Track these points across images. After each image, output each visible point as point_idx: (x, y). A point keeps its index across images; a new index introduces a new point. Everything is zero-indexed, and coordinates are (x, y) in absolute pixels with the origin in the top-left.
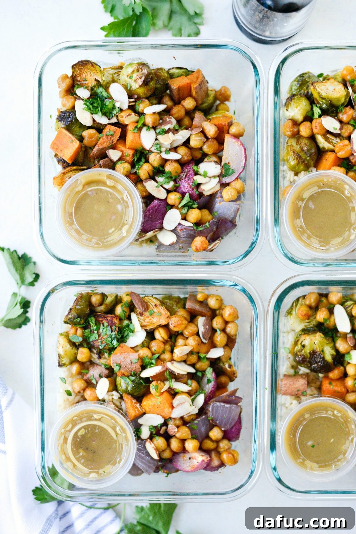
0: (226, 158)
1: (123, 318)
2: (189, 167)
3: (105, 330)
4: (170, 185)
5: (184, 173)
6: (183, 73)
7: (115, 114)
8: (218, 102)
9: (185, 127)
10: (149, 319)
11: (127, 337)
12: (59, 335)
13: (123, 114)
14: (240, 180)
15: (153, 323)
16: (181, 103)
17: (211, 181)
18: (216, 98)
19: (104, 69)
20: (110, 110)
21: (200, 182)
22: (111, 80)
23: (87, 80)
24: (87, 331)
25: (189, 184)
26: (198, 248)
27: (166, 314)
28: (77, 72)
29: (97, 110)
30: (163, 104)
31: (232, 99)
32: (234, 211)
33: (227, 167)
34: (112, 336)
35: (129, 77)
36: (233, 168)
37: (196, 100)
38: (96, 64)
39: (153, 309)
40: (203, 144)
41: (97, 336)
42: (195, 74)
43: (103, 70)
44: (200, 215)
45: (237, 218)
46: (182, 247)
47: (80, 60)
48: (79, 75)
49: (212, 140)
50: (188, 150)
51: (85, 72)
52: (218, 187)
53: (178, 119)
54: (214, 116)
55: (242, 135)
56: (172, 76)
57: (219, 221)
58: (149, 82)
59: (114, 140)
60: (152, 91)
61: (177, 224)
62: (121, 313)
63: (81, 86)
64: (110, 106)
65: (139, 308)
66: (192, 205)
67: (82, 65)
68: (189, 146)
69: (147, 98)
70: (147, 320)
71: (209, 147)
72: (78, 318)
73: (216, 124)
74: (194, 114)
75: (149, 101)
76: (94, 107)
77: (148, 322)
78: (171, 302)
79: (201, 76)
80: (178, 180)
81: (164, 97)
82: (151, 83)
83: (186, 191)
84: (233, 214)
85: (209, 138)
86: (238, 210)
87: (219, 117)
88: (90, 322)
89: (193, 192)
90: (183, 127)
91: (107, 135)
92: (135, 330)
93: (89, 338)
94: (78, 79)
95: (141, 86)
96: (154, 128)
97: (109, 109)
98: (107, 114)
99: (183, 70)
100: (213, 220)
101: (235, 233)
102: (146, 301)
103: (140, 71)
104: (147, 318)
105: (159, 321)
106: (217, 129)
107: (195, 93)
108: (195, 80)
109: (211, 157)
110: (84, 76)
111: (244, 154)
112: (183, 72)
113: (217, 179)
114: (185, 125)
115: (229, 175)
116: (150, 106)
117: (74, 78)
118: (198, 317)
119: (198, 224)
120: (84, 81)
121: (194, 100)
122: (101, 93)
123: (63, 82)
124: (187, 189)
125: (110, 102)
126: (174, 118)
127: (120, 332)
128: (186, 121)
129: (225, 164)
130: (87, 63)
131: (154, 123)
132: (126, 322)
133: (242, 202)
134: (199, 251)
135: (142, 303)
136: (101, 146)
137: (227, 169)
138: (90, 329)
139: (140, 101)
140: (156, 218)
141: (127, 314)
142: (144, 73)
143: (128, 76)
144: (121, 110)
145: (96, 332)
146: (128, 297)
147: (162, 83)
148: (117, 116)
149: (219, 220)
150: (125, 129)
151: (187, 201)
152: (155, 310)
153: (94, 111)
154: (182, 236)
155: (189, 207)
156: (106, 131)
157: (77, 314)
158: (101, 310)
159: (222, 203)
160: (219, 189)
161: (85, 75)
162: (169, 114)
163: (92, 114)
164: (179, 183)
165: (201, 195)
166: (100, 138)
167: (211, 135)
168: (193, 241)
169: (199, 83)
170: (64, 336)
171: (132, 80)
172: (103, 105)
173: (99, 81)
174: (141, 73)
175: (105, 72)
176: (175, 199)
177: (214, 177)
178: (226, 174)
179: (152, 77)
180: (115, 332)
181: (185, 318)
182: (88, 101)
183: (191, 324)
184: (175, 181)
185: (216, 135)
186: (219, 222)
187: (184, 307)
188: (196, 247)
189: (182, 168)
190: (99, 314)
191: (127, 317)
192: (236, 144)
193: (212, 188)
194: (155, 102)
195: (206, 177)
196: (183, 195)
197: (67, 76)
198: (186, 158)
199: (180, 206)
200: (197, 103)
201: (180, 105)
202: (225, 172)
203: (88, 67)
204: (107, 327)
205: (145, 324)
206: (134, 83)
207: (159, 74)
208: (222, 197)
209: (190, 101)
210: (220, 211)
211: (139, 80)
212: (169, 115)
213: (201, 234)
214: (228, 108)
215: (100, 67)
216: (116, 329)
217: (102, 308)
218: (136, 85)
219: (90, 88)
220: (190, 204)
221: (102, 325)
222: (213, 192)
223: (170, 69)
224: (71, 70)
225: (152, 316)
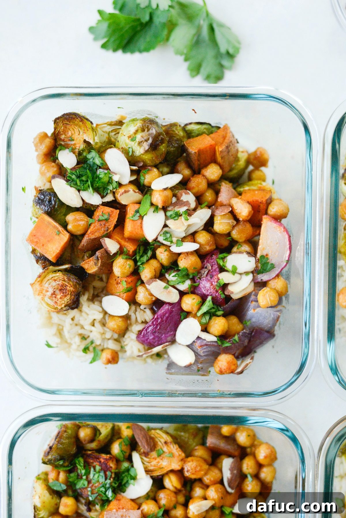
0: (264, 249)
1: (122, 459)
2: (212, 259)
3: (96, 476)
4: (185, 286)
5: (206, 270)
6: (205, 130)
7: (110, 190)
8: (251, 168)
9: (206, 204)
10: (157, 461)
11: (127, 485)
12: (35, 480)
13: (121, 190)
14: (282, 278)
15: (162, 467)
16: (202, 172)
17: (242, 279)
18: (248, 162)
19: (97, 125)
20: (105, 184)
21: (227, 282)
22: (107, 140)
23: (73, 140)
24: (72, 475)
25: (212, 285)
26: (223, 370)
27: (179, 455)
28: (61, 128)
29: (86, 185)
30: (178, 172)
31: (270, 163)
32: (273, 319)
33: (264, 261)
34: (106, 485)
35: (130, 139)
36: (273, 262)
37: (221, 167)
38: (87, 119)
39: (162, 447)
40: (231, 228)
41: (86, 483)
42: (221, 132)
43: (96, 127)
44: (226, 326)
45: (276, 328)
46: (202, 368)
47: (66, 112)
48: (63, 132)
49: (243, 223)
50: (210, 237)
51: (71, 129)
52: (251, 288)
53: (199, 194)
54: (247, 188)
55: (285, 217)
56: (189, 135)
57: (252, 332)
58: (158, 145)
59: (110, 227)
60: (163, 157)
61: (196, 338)
62: (118, 453)
63: (66, 147)
64: (106, 179)
65: (143, 446)
66: (216, 311)
67: (67, 120)
68: (212, 230)
69: (156, 166)
70: (154, 463)
71: (239, 232)
72: (60, 460)
73: (249, 201)
74: (220, 186)
75: (158, 169)
76: (81, 181)
77: (155, 466)
78: (187, 435)
79: (229, 135)
80: (197, 278)
81: (179, 163)
82: (161, 147)
83: (208, 293)
84: (271, 323)
85: (240, 221)
86: (278, 318)
87: (254, 190)
88: (77, 465)
89: (217, 294)
90: (203, 205)
91: (99, 221)
92: (138, 477)
93: (75, 485)
94: (62, 138)
95: (147, 152)
96: (165, 209)
97: (102, 183)
98: (100, 190)
99: (205, 126)
100: (244, 331)
101: (273, 347)
102: (152, 436)
103: (146, 130)
104: (154, 460)
105: (171, 465)
106: (251, 209)
107: (220, 158)
108: (221, 140)
109: (242, 246)
110: (70, 133)
111: (288, 243)
112: (205, 128)
113: (250, 277)
114: (207, 201)
115: (268, 272)
116: (159, 177)
117: (56, 136)
118: (223, 457)
119: (223, 337)
120: (69, 140)
121: (219, 168)
122: (94, 159)
123: (41, 144)
124: (210, 291)
125: (105, 174)
126: (192, 193)
127: (116, 479)
128: (209, 196)
129: (262, 257)
130: (74, 116)
131: (164, 202)
132: (126, 465)
133: (284, 307)
134: (224, 374)
135: (147, 441)
136: (92, 236)
137: (265, 263)
138: (77, 471)
139: (146, 170)
140: (166, 330)
141: (127, 454)
142: (152, 134)
143: (129, 137)
144: (120, 185)
145: (84, 477)
146: (129, 430)
147: (176, 145)
148: (114, 193)
149: (251, 330)
150: (124, 210)
151: (209, 308)
152: (165, 449)
153: (82, 187)
154: (202, 354)
155: (211, 314)
156: (98, 214)
157: (60, 456)
158: (91, 448)
159: (258, 310)
160: (253, 289)
161: (72, 133)
162: (186, 187)
163: (79, 191)
164: (198, 281)
165: (228, 298)
166: (90, 225)
167: (244, 217)
168: (217, 361)
169: (226, 145)
170: (41, 481)
171: (135, 144)
172: (95, 177)
173: (90, 143)
174: (148, 133)
175: (98, 129)
176: (193, 305)
177: (247, 273)
178: (263, 269)
179: (162, 139)
180: (110, 479)
181: (205, 461)
182: (74, 174)
183: (213, 468)
184: (193, 280)
185: (249, 217)
186: (252, 334)
187: (203, 443)
188: (221, 368)
189: (203, 262)
190: (89, 452)
191: (127, 457)
192: (278, 229)
193: (243, 290)
194: (166, 170)
195: (236, 275)
196: (204, 298)
197: (46, 135)
198: (208, 248)
199: (199, 314)
200: (223, 171)
201: (200, 176)
202: (261, 267)
203: (76, 122)
204: (99, 472)
205: (151, 468)
206: (138, 148)
207: (171, 132)
208: (257, 301)
209: (214, 170)
210: (254, 320)
211: (145, 143)
212: (186, 189)
213: (226, 351)
214: (264, 175)
215: (92, 123)
216: (111, 476)
217: (94, 445)
218: (139, 151)
219: (77, 150)
220: (213, 310)
221: (92, 469)
222: (245, 294)
223: (186, 125)
224: (53, 125)
225: (161, 458)
